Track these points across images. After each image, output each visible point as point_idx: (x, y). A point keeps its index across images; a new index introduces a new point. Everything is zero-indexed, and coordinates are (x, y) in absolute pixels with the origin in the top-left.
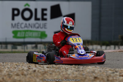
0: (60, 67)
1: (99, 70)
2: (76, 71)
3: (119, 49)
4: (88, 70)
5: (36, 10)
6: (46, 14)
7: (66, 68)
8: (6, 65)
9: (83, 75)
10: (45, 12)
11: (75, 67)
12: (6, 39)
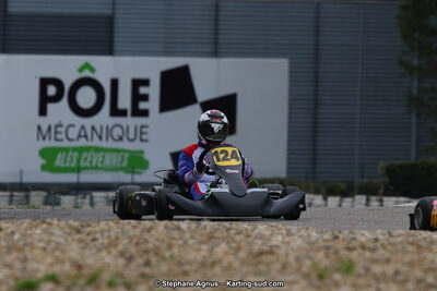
3: (382, 205)
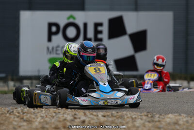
0: (124, 116)
1: (185, 120)
2: (149, 122)
4: (168, 120)
5: (85, 25)
6: (101, 32)
7: (134, 117)
8: (38, 113)
9: (159, 128)
10: (100, 28)
11: (147, 115)
12: (39, 71)
